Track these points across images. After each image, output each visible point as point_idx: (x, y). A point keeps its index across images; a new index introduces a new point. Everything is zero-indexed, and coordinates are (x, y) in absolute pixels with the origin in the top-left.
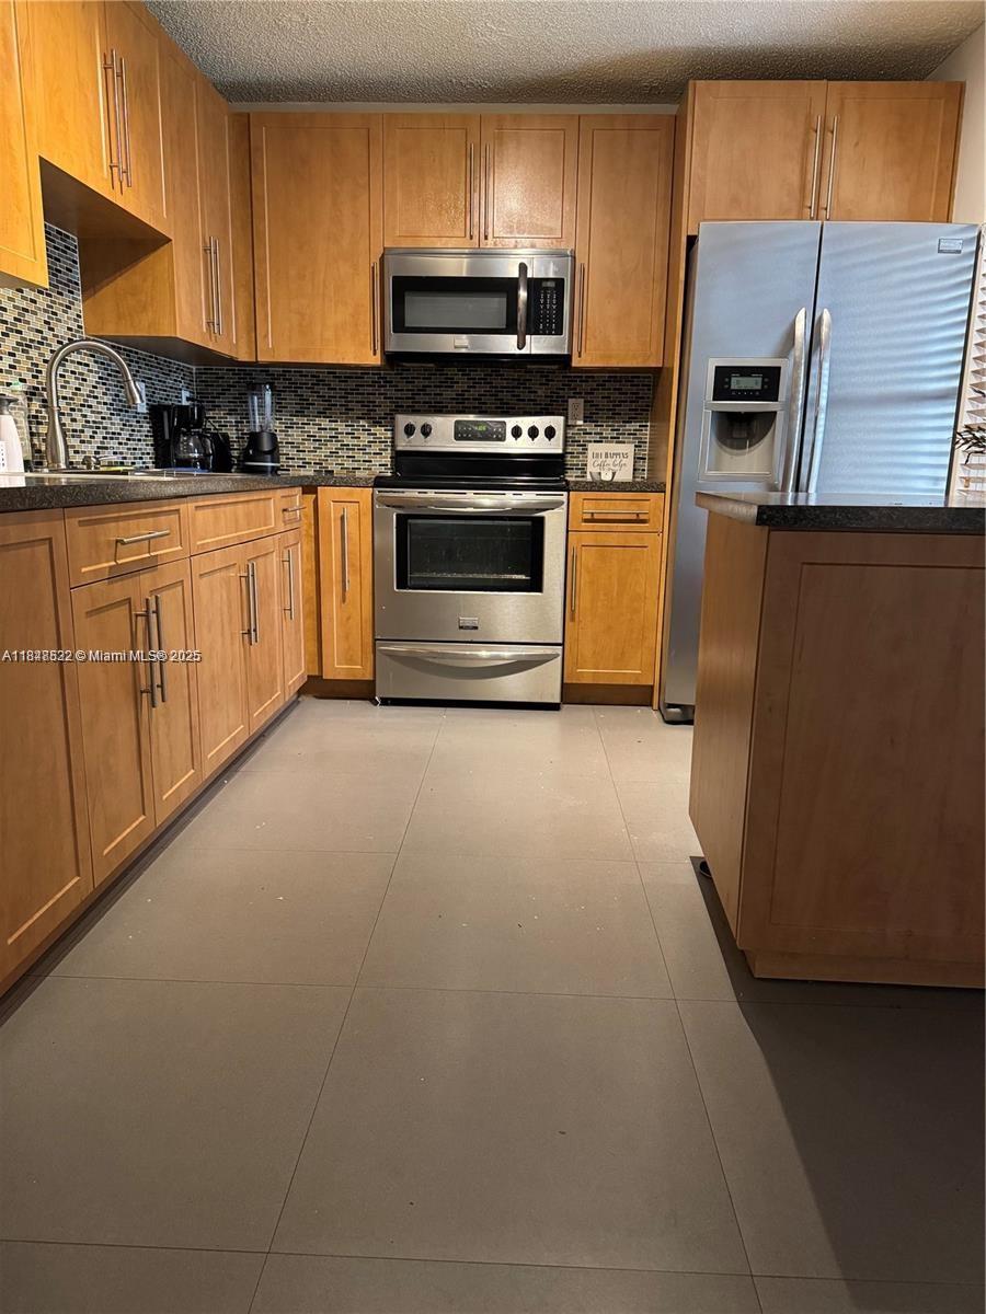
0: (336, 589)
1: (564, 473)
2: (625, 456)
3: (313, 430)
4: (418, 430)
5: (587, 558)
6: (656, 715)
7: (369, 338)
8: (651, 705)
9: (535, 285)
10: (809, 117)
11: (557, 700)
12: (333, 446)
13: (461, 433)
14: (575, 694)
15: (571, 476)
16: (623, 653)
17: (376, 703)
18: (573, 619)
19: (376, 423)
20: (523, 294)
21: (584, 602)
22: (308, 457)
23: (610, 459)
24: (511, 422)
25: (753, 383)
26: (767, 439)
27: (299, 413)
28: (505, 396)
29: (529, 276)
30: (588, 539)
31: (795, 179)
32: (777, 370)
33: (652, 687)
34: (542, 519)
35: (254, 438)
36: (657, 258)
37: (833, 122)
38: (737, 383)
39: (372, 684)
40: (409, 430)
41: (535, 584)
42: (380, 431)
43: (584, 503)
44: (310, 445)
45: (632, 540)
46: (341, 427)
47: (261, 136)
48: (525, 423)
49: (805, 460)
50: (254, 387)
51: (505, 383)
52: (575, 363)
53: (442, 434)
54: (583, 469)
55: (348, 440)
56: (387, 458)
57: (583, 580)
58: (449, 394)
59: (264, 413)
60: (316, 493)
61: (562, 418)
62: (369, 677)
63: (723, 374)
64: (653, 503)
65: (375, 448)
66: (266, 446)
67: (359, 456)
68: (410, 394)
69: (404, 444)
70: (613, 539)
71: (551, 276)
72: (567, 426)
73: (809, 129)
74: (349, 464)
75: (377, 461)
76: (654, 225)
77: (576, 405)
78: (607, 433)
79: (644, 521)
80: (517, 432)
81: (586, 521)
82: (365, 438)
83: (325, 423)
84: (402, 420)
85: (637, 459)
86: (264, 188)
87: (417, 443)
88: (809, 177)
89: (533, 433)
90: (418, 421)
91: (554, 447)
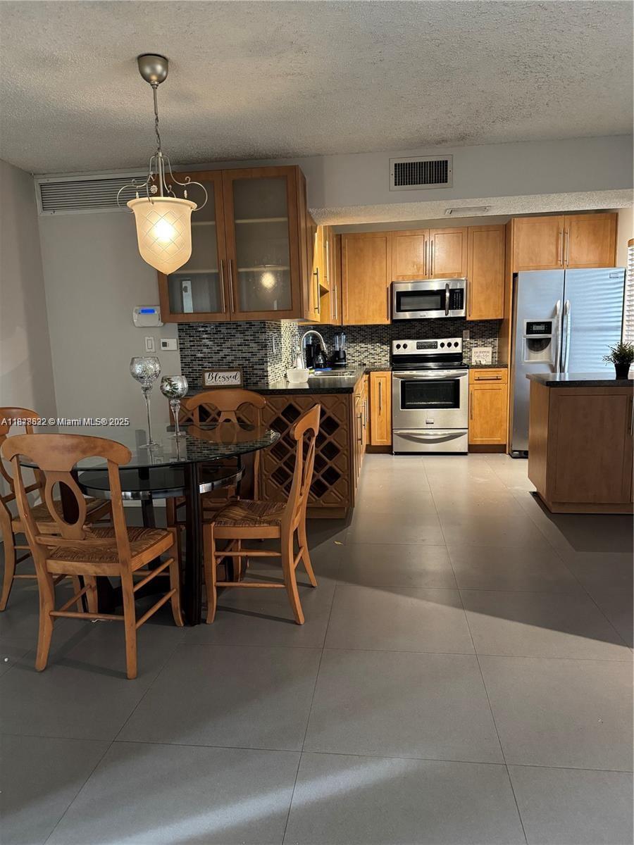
0: (377, 410)
1: (462, 360)
2: (488, 352)
3: (358, 348)
4: (402, 346)
5: (477, 394)
6: (508, 456)
7: (386, 314)
8: (505, 453)
9: (452, 291)
10: (558, 229)
11: (467, 451)
12: (366, 354)
13: (419, 347)
14: (474, 449)
15: (465, 361)
16: (493, 432)
17: (392, 454)
18: (472, 419)
19: (383, 344)
20: (448, 294)
21: (476, 412)
22: (356, 358)
23: (482, 354)
24: (440, 341)
25: (542, 328)
26: (548, 347)
27: (353, 342)
28: (437, 331)
29: (450, 288)
30: (477, 387)
31: (554, 251)
32: (550, 323)
33: (505, 445)
34: (459, 380)
35: (337, 353)
36: (500, 277)
37: (568, 230)
38: (535, 328)
39: (391, 447)
40: (398, 346)
41: (456, 405)
42: (386, 348)
43: (476, 373)
44: (357, 354)
45: (495, 386)
46: (369, 346)
47: (345, 242)
48: (445, 341)
49: (564, 352)
50: (339, 334)
51: (436, 326)
52: (468, 319)
53: (411, 347)
54: (470, 358)
55: (372, 351)
56: (388, 357)
57: (475, 403)
58: (413, 331)
59: (341, 344)
60: (369, 374)
61: (461, 339)
62: (390, 444)
63: (530, 325)
64: (503, 372)
65: (383, 354)
66: (342, 356)
67: (377, 357)
68: (397, 332)
69: (396, 352)
70: (487, 387)
71: (458, 288)
72: (463, 341)
73: (558, 233)
74: (372, 361)
75: (383, 359)
76: (499, 266)
77: (466, 333)
78: (480, 343)
79: (500, 379)
80: (442, 345)
81: (476, 380)
82: (379, 350)
83: (363, 345)
84: (395, 343)
85: (493, 353)
86: (346, 261)
87: (401, 351)
88: (559, 249)
89: (449, 345)
90: (402, 342)
91: (458, 350)
